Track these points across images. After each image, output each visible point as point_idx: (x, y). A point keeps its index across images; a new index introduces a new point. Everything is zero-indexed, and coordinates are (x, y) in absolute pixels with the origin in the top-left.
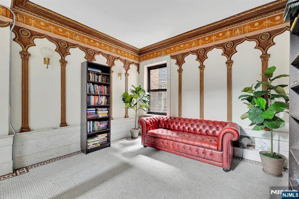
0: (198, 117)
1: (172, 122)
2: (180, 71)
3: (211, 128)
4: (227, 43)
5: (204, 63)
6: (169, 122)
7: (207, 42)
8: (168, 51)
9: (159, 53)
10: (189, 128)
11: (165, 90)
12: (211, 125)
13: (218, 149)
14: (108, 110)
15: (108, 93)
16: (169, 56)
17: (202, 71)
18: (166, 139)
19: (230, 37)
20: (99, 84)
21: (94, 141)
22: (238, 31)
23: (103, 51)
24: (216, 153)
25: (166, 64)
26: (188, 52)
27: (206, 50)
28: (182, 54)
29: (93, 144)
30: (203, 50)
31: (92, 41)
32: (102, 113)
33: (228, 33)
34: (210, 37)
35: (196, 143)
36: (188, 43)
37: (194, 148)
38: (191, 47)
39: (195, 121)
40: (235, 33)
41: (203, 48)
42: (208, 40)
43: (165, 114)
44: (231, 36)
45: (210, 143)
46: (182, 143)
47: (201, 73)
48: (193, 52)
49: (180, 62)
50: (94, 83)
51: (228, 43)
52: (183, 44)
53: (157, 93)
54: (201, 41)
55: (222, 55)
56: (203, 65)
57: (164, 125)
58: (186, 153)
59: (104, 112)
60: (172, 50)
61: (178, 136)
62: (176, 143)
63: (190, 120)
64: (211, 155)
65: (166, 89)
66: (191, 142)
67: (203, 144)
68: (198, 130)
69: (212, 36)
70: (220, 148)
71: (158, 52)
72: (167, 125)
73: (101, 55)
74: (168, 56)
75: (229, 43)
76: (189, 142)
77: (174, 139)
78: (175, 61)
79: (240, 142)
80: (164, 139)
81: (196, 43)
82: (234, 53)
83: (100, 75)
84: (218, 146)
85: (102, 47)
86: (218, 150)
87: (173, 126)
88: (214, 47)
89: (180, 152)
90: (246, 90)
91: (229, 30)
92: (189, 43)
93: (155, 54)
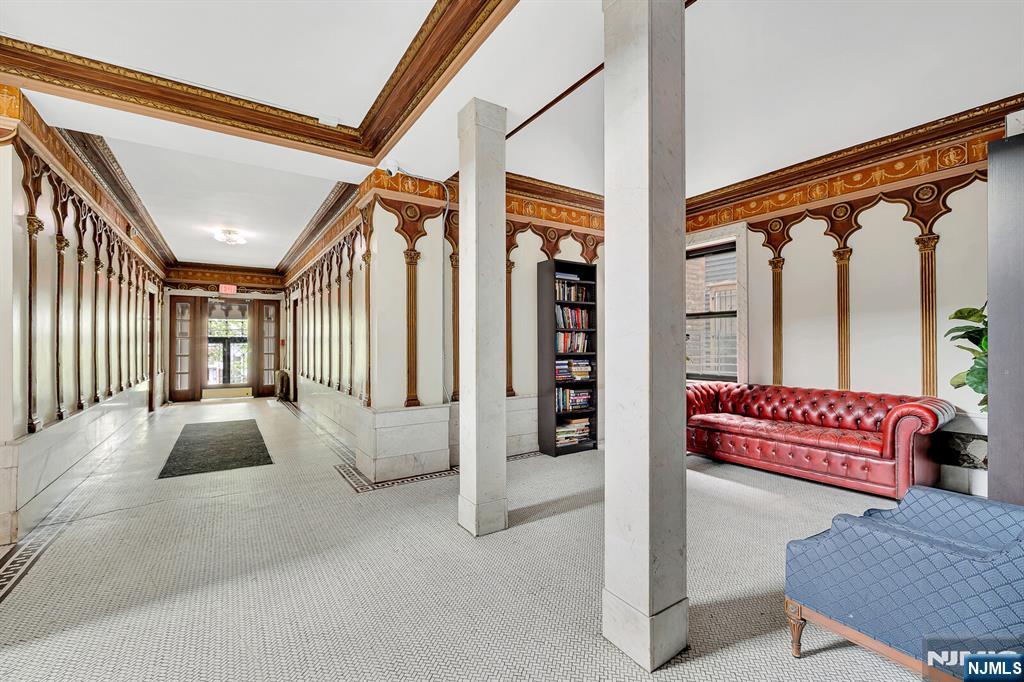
0: (832, 385)
1: (754, 398)
2: (777, 263)
3: (869, 411)
4: (920, 188)
5: (848, 242)
6: (747, 398)
7: (858, 186)
8: (738, 210)
9: (712, 217)
10: (804, 413)
11: (733, 314)
12: (870, 405)
13: (882, 454)
14: (590, 365)
15: (589, 327)
16: (745, 224)
17: (842, 262)
18: (743, 435)
19: (927, 171)
20: (573, 306)
21: (568, 432)
22: (952, 157)
23: (576, 229)
24: (878, 465)
25: (734, 243)
26: (802, 213)
27: (856, 207)
28: (781, 218)
29: (566, 438)
30: (846, 208)
31: (554, 210)
32: (580, 371)
33: (923, 162)
34: (866, 173)
35: (824, 442)
36: (801, 189)
37: (818, 454)
38: (811, 201)
39: (824, 394)
40: (942, 163)
41: (846, 203)
42: (860, 182)
43: (734, 379)
44: (932, 169)
45: (864, 442)
46: (787, 442)
47: (840, 268)
48: (815, 213)
49: (776, 239)
50: (563, 305)
51: (922, 189)
52: (784, 192)
53: (702, 321)
54: (839, 183)
55: (904, 219)
56: (845, 246)
57: (733, 405)
58: (796, 467)
59: (584, 369)
60: (753, 209)
61: (775, 428)
62: (770, 443)
63: (808, 393)
64: (863, 468)
65: (736, 312)
66: (811, 441)
67: (841, 444)
68: (831, 416)
69: (873, 169)
70: (887, 452)
71: (710, 214)
72: (741, 403)
73: (571, 237)
74: (742, 225)
75: (927, 188)
76: (804, 440)
77: (764, 434)
78: (761, 237)
79: (962, 453)
80: (737, 434)
81: (824, 190)
82: (941, 215)
83: (573, 285)
84: (882, 449)
85: (573, 219)
86: (881, 456)
87: (759, 408)
88: (881, 198)
89: (782, 464)
90: (961, 315)
91: (926, 154)
92: (803, 189)
93: (701, 219)
